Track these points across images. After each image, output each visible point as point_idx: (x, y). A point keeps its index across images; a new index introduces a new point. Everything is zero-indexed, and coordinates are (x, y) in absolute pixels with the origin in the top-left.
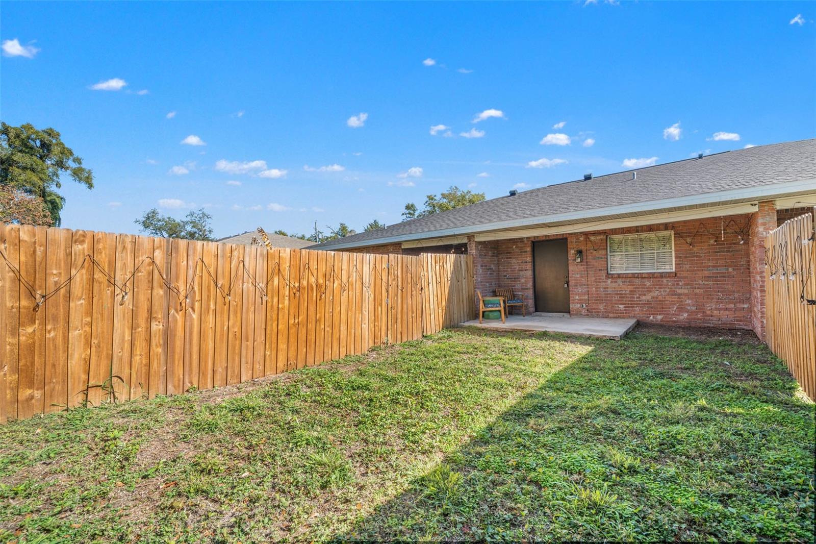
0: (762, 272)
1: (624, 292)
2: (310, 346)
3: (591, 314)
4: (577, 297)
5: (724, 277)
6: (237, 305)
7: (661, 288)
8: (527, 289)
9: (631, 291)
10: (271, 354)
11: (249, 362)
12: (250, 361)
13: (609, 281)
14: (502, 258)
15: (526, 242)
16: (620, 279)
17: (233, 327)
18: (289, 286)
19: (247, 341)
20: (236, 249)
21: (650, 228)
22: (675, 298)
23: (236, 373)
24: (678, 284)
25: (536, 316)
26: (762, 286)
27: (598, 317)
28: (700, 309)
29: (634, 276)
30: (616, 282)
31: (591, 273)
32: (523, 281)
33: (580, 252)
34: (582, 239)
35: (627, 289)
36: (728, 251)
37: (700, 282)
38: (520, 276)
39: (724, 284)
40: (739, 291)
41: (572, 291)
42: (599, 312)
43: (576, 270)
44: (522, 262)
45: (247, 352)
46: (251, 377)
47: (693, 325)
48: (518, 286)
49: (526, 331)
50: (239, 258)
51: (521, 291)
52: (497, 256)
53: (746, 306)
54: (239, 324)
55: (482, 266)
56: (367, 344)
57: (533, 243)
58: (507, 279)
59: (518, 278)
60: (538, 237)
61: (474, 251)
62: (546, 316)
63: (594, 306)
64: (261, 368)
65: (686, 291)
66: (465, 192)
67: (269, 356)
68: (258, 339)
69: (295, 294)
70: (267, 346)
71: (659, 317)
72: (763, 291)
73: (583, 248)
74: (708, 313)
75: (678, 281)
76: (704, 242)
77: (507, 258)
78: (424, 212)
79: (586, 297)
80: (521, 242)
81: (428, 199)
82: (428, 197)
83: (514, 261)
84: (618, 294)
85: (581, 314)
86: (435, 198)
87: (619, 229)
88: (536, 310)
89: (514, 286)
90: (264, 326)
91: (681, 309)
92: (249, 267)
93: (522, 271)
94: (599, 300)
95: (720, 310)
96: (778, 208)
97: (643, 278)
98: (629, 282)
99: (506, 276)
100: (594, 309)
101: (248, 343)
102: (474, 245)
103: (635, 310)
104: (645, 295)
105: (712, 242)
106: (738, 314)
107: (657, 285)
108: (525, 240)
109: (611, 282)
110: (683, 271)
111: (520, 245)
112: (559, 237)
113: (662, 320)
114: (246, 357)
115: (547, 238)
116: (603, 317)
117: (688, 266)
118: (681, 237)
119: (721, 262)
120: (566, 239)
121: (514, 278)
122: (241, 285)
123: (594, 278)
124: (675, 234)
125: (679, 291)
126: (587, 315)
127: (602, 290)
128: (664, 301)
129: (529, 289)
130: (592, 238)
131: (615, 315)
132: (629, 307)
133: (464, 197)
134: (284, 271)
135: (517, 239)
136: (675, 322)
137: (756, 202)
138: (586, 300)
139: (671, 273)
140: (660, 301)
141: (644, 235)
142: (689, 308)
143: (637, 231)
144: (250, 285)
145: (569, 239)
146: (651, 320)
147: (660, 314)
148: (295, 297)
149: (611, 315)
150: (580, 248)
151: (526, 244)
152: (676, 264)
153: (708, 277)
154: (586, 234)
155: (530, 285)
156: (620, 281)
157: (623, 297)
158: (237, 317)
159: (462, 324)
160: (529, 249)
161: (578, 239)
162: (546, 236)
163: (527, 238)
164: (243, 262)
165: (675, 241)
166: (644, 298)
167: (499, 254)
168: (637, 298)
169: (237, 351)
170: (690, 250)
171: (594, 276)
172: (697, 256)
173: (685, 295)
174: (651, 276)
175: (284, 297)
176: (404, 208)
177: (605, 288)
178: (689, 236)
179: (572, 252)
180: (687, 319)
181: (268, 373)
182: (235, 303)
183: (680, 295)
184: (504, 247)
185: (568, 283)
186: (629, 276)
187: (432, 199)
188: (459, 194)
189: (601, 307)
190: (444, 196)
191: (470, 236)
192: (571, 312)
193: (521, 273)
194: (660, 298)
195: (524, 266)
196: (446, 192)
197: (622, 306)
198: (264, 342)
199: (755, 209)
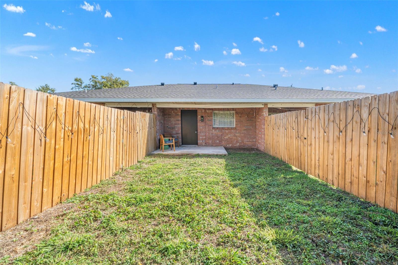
0: (264, 128)
1: (219, 135)
2: (78, 177)
3: (207, 145)
4: (201, 137)
5: (249, 130)
6: (15, 148)
7: (231, 134)
8: (179, 133)
9: (221, 135)
10: (48, 190)
11: (27, 202)
12: (28, 200)
13: (214, 130)
14: (166, 117)
15: (178, 110)
16: (218, 130)
17: (10, 170)
18: (64, 129)
19: (25, 182)
20: (15, 91)
21: (228, 109)
22: (235, 138)
23: (12, 216)
24: (236, 132)
25: (183, 147)
26: (264, 133)
27: (209, 146)
28: (243, 142)
29: (223, 128)
30: (216, 131)
31: (207, 126)
32: (177, 129)
33: (202, 117)
34: (203, 111)
35: (220, 134)
36: (250, 120)
37: (243, 131)
38: (175, 127)
39: (249, 132)
40: (253, 135)
41: (199, 135)
42: (210, 144)
43: (200, 125)
44: (176, 120)
45: (25, 193)
46: (28, 216)
47: (240, 148)
48: (174, 132)
49: (189, 154)
50: (18, 100)
51: (175, 135)
52: (164, 116)
53: (255, 140)
54: (17, 166)
55: (159, 121)
56: (113, 170)
57: (181, 110)
58: (169, 128)
59: (174, 128)
60: (184, 108)
61: (156, 113)
62: (188, 147)
63: (208, 141)
64: (39, 204)
65: (239, 135)
66: (118, 78)
67: (47, 192)
68: (37, 178)
69: (68, 136)
70: (45, 184)
71: (230, 145)
72: (264, 135)
73: (204, 115)
74: (245, 143)
75: (236, 131)
76: (244, 117)
77: (168, 117)
78: (89, 85)
79: (205, 137)
80: (176, 110)
81: (91, 77)
82: (92, 76)
83: (172, 119)
84: (217, 136)
85: (202, 145)
86: (97, 77)
87: (217, 108)
88: (182, 144)
89: (172, 132)
90: (42, 166)
91: (237, 142)
92: (29, 110)
93: (176, 124)
94: (210, 139)
95: (248, 142)
96: (269, 107)
97: (225, 129)
98: (221, 131)
99: (168, 127)
100: (208, 143)
101: (27, 184)
102: (156, 109)
103: (222, 143)
104: (226, 136)
105: (246, 117)
106: (253, 143)
107: (230, 132)
108: (178, 109)
109: (214, 131)
110: (238, 127)
111: (175, 111)
112: (193, 109)
113: (231, 146)
114: (24, 198)
115: (188, 109)
116: (211, 146)
117: (239, 125)
118: (238, 114)
119: (248, 124)
120: (197, 110)
121: (172, 128)
122: (20, 127)
123: (208, 129)
124: (236, 112)
125: (237, 135)
126: (205, 145)
127: (211, 134)
128: (232, 139)
129: (180, 133)
130: (207, 111)
131: (215, 145)
132: (220, 141)
133: (117, 80)
134: (61, 116)
135: (174, 108)
136: (235, 147)
137: (263, 104)
138: (204, 139)
139: (234, 128)
140: (231, 139)
141: (226, 112)
142: (239, 141)
143: (224, 110)
144: (30, 128)
145: (198, 111)
146: (228, 147)
147: (231, 144)
148: (68, 139)
149: (214, 145)
150: (202, 115)
151: (178, 111)
152: (236, 124)
153: (245, 130)
154: (205, 109)
155: (180, 132)
156: (217, 130)
157: (218, 137)
158: (14, 160)
159: (153, 153)
160: (180, 114)
161: (202, 111)
162: (188, 108)
163: (179, 108)
164: (23, 104)
165: (236, 115)
166: (225, 137)
167: (164, 115)
168: (224, 137)
169: (14, 194)
170: (240, 119)
171: (208, 128)
172: (242, 122)
173: (239, 136)
174: (228, 129)
175: (60, 139)
176: (74, 80)
177: (212, 133)
178: (240, 114)
179: (199, 117)
180: (239, 145)
181: (45, 208)
182: (13, 146)
183: (237, 136)
184: (167, 111)
185: (197, 131)
186: (221, 128)
187: (95, 78)
188: (114, 78)
189: (210, 142)
190: (103, 78)
191: (154, 104)
192: (198, 144)
193: (176, 125)
194: (231, 137)
195: (177, 122)
196: (105, 76)
197: (218, 141)
198: (42, 180)
199: (263, 106)
